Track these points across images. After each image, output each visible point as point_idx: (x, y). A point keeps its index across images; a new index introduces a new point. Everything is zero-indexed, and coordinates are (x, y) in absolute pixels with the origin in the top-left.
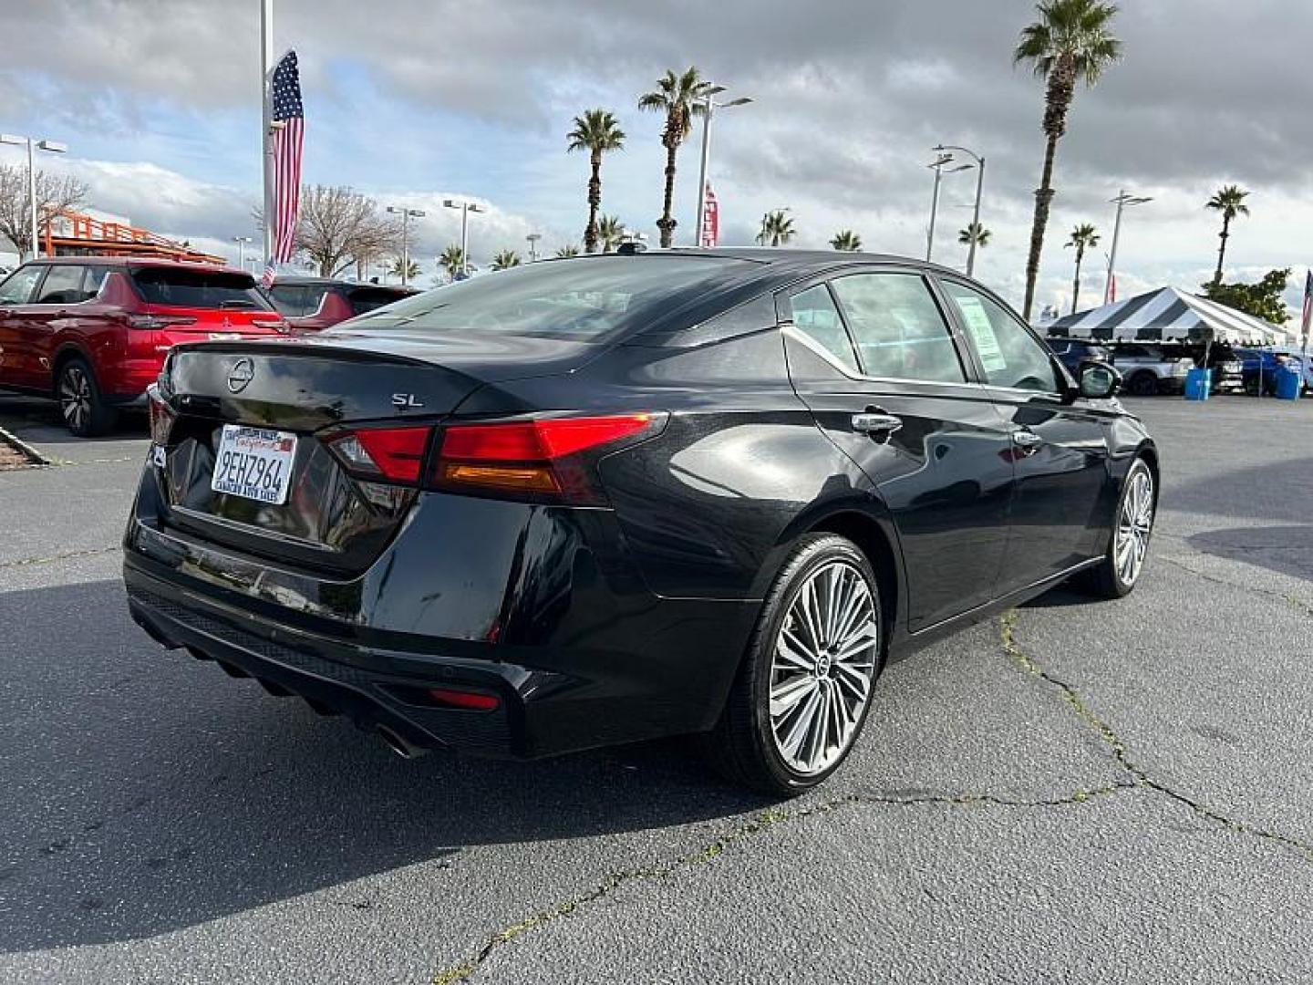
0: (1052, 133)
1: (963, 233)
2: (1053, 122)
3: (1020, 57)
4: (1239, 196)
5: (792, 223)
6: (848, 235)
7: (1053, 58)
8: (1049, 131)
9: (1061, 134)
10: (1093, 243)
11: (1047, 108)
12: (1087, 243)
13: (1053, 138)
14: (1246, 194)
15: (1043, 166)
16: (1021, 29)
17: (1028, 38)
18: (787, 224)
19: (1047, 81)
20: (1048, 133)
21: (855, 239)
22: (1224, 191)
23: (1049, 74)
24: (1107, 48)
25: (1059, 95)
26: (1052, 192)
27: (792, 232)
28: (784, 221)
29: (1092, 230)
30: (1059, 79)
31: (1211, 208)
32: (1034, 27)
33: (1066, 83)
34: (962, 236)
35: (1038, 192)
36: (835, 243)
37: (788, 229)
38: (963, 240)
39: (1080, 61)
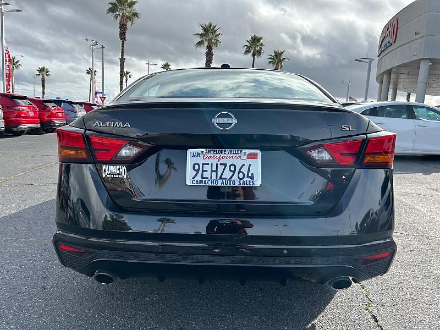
0: (123, 40)
1: (87, 70)
2: (122, 36)
3: (108, 12)
4: (169, 66)
5: (19, 62)
6: (44, 68)
7: (119, 14)
8: (121, 39)
9: (125, 41)
10: (130, 77)
11: (120, 31)
12: (128, 77)
13: (123, 42)
14: (171, 65)
15: (121, 50)
16: (108, 3)
17: (110, 6)
18: (17, 62)
19: (119, 22)
20: (121, 40)
21: (46, 70)
22: (165, 64)
23: (119, 20)
24: (136, 15)
25: (123, 27)
26: (125, 59)
27: (19, 65)
28: (16, 60)
29: (129, 72)
30: (123, 22)
31: (162, 68)
32: (113, 3)
33: (125, 24)
34: (87, 72)
35: (120, 59)
36: (38, 71)
37: (18, 64)
38: (87, 73)
39: (129, 17)
